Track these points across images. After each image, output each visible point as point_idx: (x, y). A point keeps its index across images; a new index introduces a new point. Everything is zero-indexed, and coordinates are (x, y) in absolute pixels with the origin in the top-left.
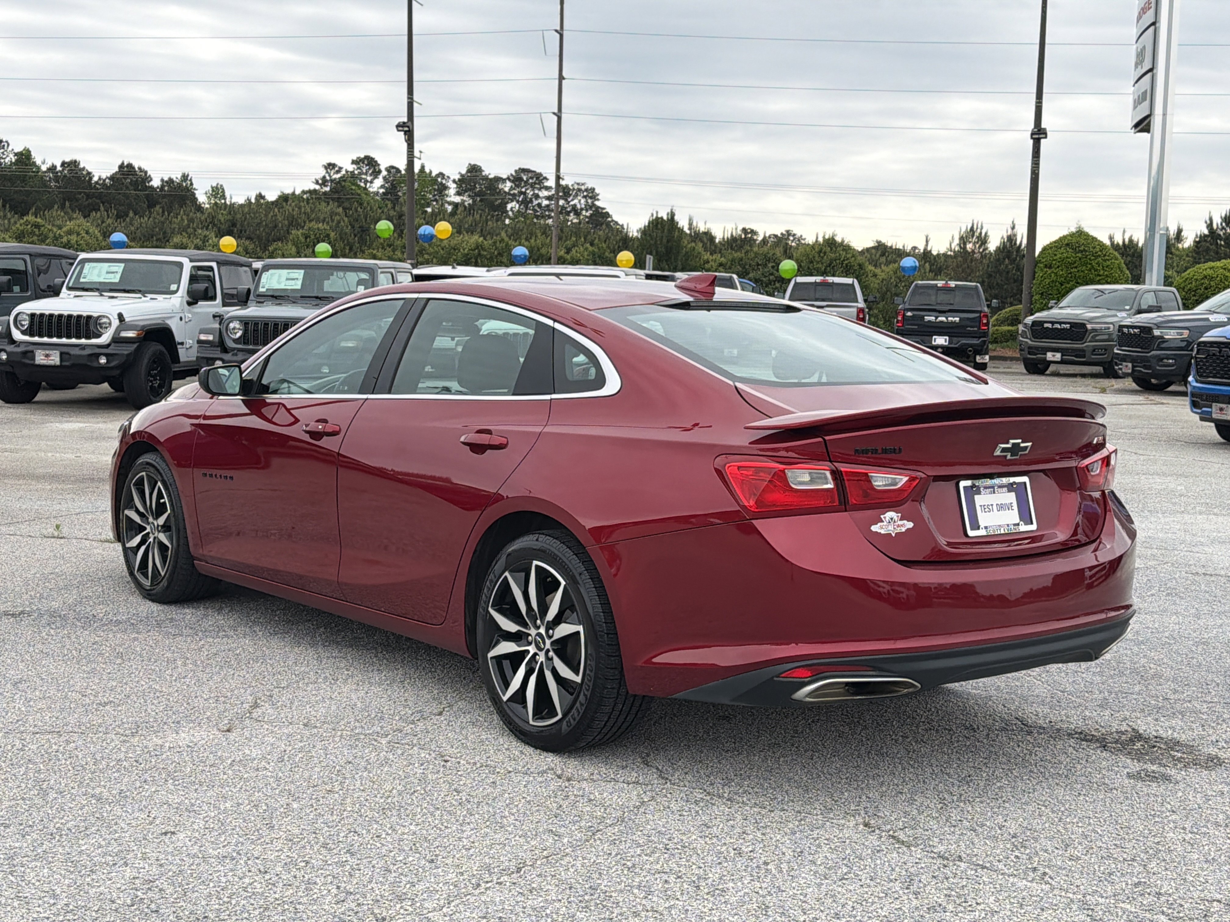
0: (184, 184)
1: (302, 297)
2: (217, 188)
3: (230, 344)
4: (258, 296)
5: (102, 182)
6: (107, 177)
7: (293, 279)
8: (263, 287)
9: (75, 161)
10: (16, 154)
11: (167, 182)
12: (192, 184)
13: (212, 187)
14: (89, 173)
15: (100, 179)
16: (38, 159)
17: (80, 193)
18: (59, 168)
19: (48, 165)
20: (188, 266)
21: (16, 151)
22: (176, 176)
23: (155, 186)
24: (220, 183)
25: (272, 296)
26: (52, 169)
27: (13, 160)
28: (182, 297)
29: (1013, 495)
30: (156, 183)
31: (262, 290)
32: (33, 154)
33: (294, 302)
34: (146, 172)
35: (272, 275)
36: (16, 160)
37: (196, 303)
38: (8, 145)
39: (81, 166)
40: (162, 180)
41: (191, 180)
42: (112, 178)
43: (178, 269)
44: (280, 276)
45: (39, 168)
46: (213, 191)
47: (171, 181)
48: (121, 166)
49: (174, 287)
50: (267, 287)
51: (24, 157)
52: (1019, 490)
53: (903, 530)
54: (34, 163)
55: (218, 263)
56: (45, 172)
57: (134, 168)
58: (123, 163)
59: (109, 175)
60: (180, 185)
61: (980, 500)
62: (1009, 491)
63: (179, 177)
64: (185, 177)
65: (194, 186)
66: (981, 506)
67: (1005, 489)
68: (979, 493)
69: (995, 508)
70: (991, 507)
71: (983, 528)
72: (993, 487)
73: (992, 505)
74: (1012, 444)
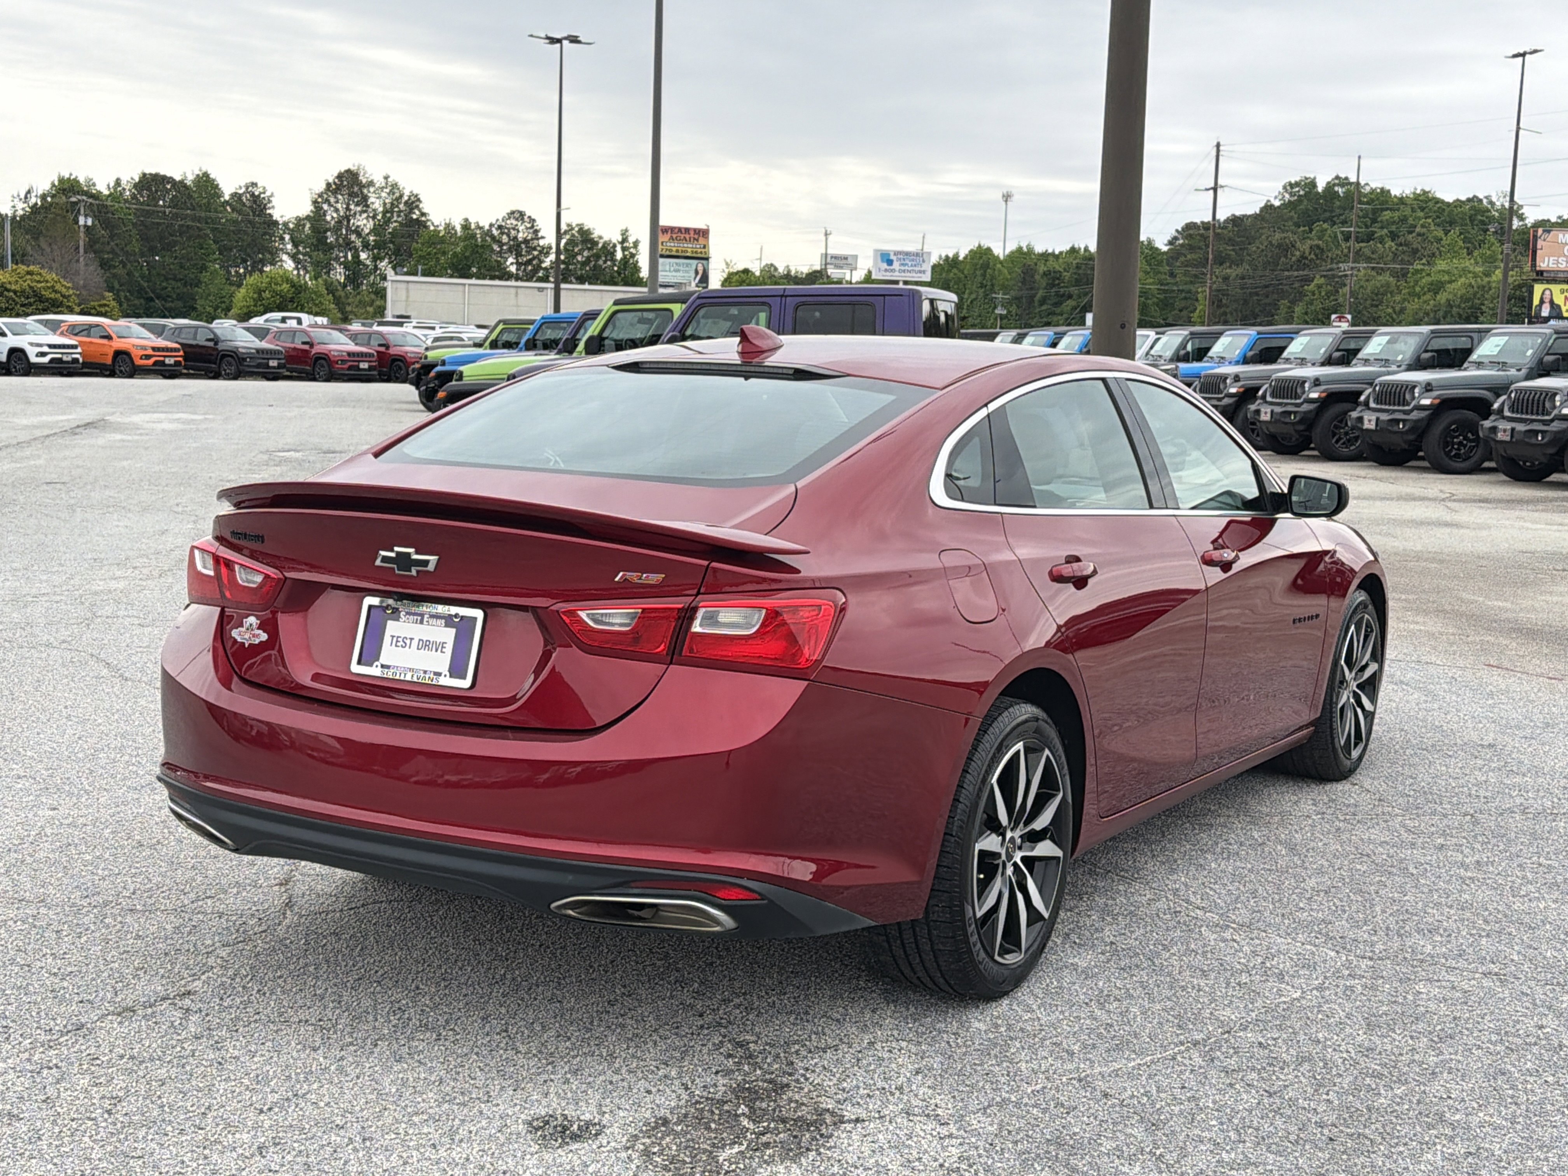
29: (452, 632)
52: (464, 627)
53: (257, 641)
61: (392, 628)
62: (447, 626)
66: (393, 637)
67: (439, 622)
68: (397, 619)
69: (415, 643)
70: (408, 642)
71: (383, 666)
72: (422, 615)
73: (411, 639)
74: (398, 553)
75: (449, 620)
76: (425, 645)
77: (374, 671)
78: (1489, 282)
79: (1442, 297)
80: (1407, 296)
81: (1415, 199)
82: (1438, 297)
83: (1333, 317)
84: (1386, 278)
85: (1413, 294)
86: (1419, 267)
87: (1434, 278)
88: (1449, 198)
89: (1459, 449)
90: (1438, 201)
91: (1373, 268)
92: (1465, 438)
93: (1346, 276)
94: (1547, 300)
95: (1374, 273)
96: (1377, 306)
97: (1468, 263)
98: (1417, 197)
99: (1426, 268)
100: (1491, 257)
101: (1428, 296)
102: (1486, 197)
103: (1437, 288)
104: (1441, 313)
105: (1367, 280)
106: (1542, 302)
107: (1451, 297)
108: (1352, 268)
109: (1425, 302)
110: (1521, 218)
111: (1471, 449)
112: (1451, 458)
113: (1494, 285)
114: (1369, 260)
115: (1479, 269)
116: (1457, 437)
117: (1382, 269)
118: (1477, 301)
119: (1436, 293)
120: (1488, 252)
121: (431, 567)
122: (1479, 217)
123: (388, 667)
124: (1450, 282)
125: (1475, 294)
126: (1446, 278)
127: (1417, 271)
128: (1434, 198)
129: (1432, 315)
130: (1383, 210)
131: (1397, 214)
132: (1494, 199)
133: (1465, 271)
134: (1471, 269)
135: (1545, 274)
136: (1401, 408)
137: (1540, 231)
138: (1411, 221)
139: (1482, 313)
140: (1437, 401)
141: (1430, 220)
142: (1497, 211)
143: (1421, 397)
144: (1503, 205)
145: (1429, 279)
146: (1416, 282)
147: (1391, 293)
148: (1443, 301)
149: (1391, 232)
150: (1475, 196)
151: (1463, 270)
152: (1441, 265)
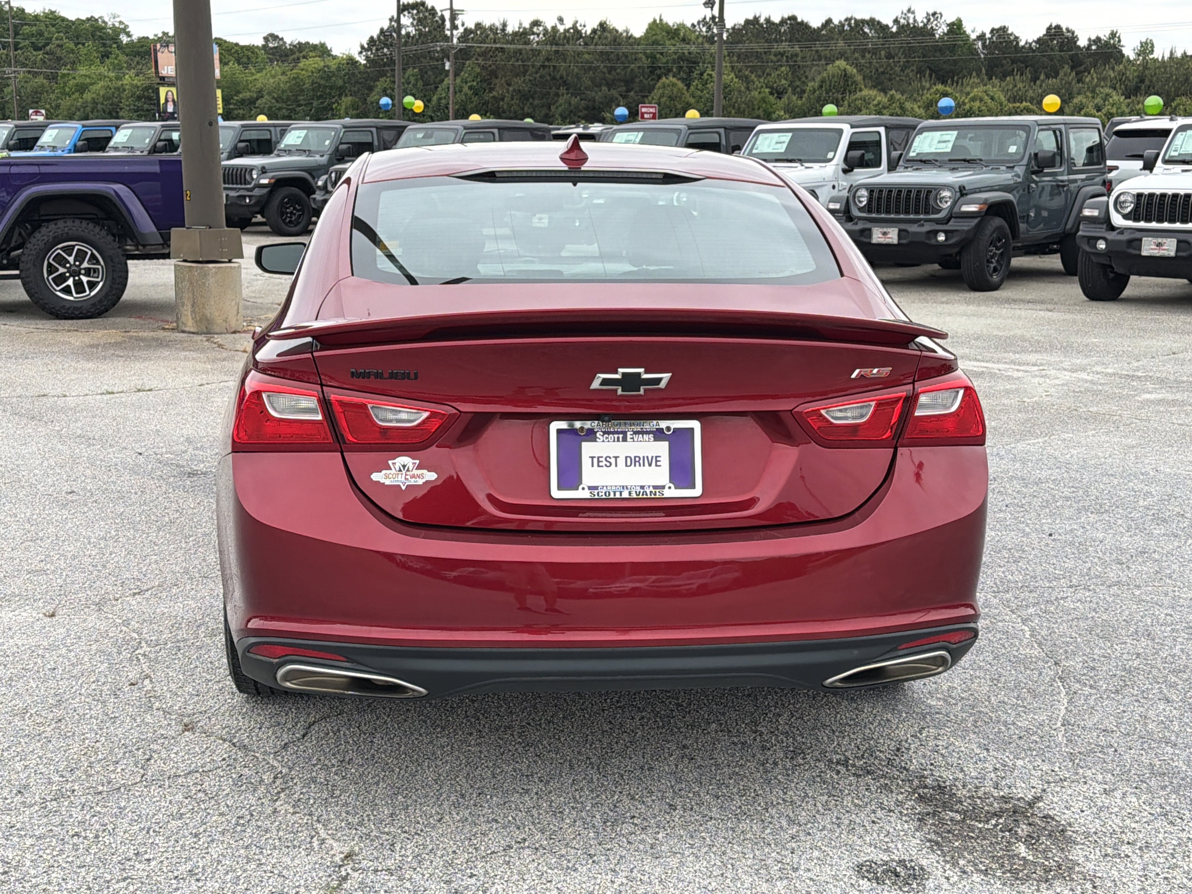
0: (1112, 42)
1: (950, 160)
2: (1146, 43)
3: (855, 212)
4: (908, 161)
5: (1029, 48)
6: (1034, 41)
7: (945, 142)
8: (914, 152)
9: (1005, 27)
10: (948, 25)
11: (1094, 41)
12: (1119, 41)
13: (1141, 43)
14: (1016, 38)
15: (1026, 43)
16: (968, 28)
17: (1005, 58)
18: (988, 35)
19: (978, 33)
20: (848, 132)
21: (948, 22)
22: (1104, 35)
23: (1082, 46)
24: (1150, 38)
25: (921, 161)
26: (982, 37)
27: (946, 31)
28: (838, 165)
30: (1082, 42)
31: (912, 154)
32: (964, 23)
33: (940, 167)
34: (1073, 33)
35: (925, 138)
36: (948, 31)
37: (852, 170)
38: (942, 16)
39: (1010, 32)
40: (1089, 40)
41: (1119, 37)
42: (1039, 41)
43: (837, 135)
44: (932, 140)
45: (968, 36)
46: (1142, 46)
47: (1098, 39)
48: (1049, 29)
49: (830, 155)
50: (917, 151)
51: (956, 27)
52: (679, 439)
53: (420, 482)
54: (965, 32)
55: (887, 128)
56: (974, 40)
57: (1061, 29)
58: (1051, 26)
59: (1035, 39)
60: (1107, 43)
61: (588, 449)
62: (657, 440)
63: (1107, 36)
64: (1113, 35)
65: (1122, 43)
66: (592, 458)
67: (646, 437)
68: (594, 440)
69: (621, 461)
70: (613, 461)
71: (590, 488)
72: (624, 433)
73: (616, 458)
74: (624, 374)
75: (659, 435)
76: (634, 461)
77: (581, 493)
78: (122, 85)
79: (88, 96)
80: (59, 95)
81: (46, 17)
82: (85, 96)
83: (31, 111)
84: (40, 80)
85: (64, 93)
86: (66, 72)
87: (79, 80)
88: (72, 17)
89: (291, 217)
90: (63, 19)
91: (29, 72)
92: (295, 209)
93: (9, 78)
94: (170, 100)
95: (30, 76)
96: (37, 103)
97: (103, 70)
98: (46, 16)
99: (71, 72)
100: (118, 65)
101: (77, 95)
102: (100, 18)
103: (82, 89)
104: (89, 109)
105: (26, 82)
106: (167, 101)
107: (94, 96)
108: (15, 72)
109: (74, 100)
110: (128, 35)
111: (299, 216)
112: (286, 224)
113: (127, 87)
114: (24, 65)
115: (112, 74)
116: (288, 208)
117: (36, 73)
118: (114, 99)
119: (82, 93)
120: (116, 62)
121: (663, 385)
122: (98, 34)
123: (596, 488)
124: (92, 84)
125: (113, 93)
126: (88, 80)
127: (64, 76)
128: (60, 17)
129: (82, 110)
130: (22, 25)
131: (34, 28)
132: (106, 19)
133: (101, 77)
134: (106, 74)
135: (166, 80)
136: (243, 186)
137: (158, 46)
138: (46, 35)
139: (121, 109)
140: (273, 181)
141: (62, 34)
142: (110, 28)
143: (259, 178)
144: (114, 25)
145: (75, 82)
146: (65, 84)
147: (47, 92)
148: (89, 99)
149: (32, 43)
150: (92, 17)
151: (100, 74)
152: (83, 70)
